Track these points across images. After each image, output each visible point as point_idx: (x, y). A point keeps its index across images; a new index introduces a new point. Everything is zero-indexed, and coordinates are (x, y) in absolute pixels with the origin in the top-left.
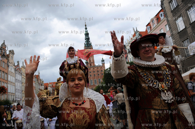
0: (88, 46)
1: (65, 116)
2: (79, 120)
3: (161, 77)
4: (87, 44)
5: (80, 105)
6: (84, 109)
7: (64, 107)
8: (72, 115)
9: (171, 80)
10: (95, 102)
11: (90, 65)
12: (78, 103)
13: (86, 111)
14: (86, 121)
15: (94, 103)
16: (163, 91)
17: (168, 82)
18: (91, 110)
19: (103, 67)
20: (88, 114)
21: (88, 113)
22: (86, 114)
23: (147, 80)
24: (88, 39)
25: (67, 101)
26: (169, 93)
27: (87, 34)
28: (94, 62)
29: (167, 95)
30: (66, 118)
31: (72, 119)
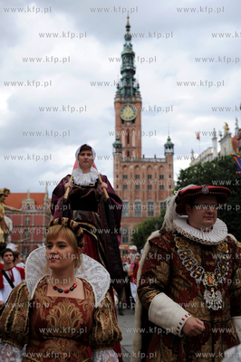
0: (127, 95)
1: (41, 313)
2: (65, 320)
3: (212, 264)
4: (126, 88)
5: (67, 292)
6: (73, 300)
7: (39, 296)
8: (53, 310)
9: (229, 272)
10: (94, 288)
11: (128, 154)
12: (64, 289)
13: (77, 306)
14: (77, 321)
15: (91, 289)
16: (209, 289)
17: (222, 274)
18: (86, 302)
19: (166, 166)
20: (82, 310)
21: (81, 307)
22: (77, 309)
23: (186, 263)
24: (129, 73)
25: (43, 286)
26: (218, 293)
27: (129, 56)
28: (139, 147)
29: (213, 296)
30: (43, 317)
31: (52, 319)
